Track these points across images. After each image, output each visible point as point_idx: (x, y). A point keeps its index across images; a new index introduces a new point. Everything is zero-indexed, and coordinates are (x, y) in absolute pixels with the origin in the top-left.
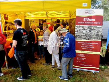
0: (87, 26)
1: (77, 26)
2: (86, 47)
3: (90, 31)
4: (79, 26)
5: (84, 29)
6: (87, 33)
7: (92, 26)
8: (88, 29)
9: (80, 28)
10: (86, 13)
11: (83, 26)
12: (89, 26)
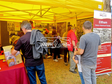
0: (101, 29)
1: (94, 28)
2: (102, 50)
3: (104, 34)
4: (96, 29)
5: (99, 32)
6: (102, 36)
7: (105, 29)
8: (103, 32)
9: (96, 31)
10: (101, 15)
11: (99, 29)
12: (103, 29)
